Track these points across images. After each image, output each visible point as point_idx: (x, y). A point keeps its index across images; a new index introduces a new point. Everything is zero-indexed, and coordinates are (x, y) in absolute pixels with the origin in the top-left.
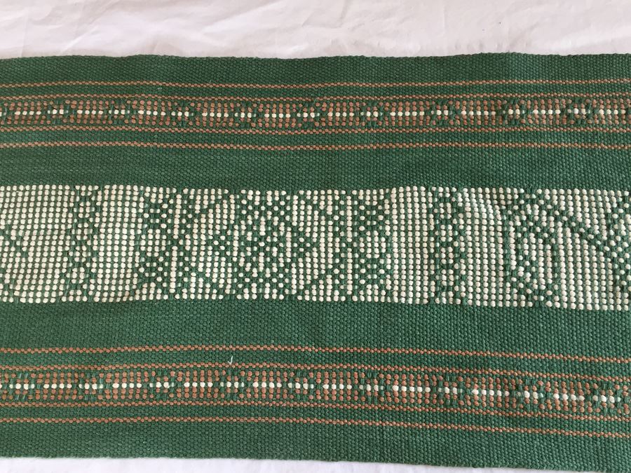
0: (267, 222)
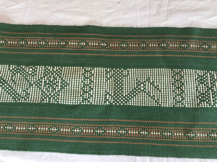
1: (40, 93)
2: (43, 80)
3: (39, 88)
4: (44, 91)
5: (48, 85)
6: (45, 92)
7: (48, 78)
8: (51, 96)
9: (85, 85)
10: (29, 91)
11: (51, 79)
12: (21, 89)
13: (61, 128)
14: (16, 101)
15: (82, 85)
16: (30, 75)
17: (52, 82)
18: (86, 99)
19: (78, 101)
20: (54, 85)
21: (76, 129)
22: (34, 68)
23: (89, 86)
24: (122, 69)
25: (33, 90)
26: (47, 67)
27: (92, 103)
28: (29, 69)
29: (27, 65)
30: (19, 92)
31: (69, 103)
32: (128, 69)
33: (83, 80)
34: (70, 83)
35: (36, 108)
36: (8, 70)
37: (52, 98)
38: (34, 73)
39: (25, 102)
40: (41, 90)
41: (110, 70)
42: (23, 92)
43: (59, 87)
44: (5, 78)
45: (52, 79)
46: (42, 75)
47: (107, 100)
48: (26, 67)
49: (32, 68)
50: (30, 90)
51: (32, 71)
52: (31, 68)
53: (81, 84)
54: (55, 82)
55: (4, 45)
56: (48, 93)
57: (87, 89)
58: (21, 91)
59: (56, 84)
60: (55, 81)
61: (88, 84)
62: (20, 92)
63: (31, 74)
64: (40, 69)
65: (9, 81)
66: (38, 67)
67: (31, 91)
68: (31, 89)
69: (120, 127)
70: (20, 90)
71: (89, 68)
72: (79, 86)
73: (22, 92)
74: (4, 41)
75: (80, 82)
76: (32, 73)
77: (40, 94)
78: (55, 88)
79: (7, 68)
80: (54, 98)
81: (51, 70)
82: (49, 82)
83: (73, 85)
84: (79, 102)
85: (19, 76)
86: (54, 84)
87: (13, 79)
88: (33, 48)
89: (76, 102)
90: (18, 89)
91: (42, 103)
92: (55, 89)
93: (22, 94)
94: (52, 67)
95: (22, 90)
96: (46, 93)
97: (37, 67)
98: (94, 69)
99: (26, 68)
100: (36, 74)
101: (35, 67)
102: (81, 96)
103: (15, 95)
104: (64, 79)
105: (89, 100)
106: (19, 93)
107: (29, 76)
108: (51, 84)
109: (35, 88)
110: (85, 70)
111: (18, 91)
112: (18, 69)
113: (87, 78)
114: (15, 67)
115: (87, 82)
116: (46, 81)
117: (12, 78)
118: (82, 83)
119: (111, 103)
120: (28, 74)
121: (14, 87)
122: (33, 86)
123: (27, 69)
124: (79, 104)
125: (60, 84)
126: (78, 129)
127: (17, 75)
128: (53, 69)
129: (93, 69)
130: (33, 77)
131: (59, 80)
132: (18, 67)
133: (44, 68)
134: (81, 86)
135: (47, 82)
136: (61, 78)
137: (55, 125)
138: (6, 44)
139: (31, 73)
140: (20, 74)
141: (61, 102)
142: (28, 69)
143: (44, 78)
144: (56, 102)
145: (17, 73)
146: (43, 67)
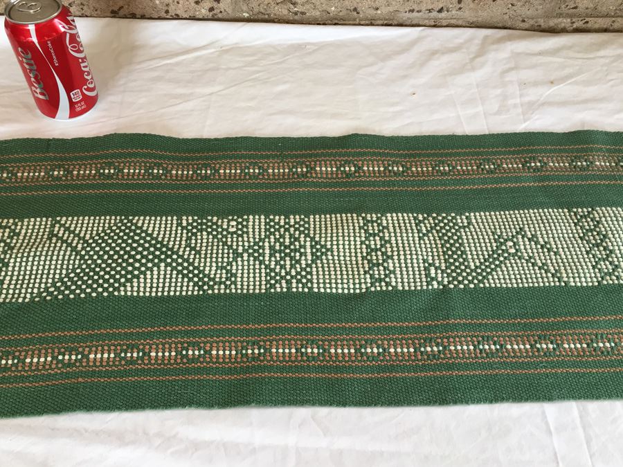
0: (290, 235)
1: (263, 271)
2: (267, 244)
3: (259, 260)
4: (272, 267)
5: (280, 253)
6: (275, 268)
7: (277, 240)
8: (292, 277)
9: (371, 250)
10: (234, 267)
11: (284, 242)
13: (330, 346)
14: (204, 291)
15: (364, 250)
16: (232, 235)
17: (289, 246)
18: (380, 280)
19: (360, 283)
20: (295, 254)
21: (368, 346)
22: (240, 220)
23: (380, 251)
24: (453, 215)
25: (243, 266)
26: (272, 217)
27: (396, 286)
28: (228, 222)
29: (222, 215)
30: (210, 271)
31: (340, 291)
32: (467, 214)
33: (363, 239)
34: (335, 247)
35: (257, 304)
36: (177, 227)
37: (294, 281)
38: (241, 230)
39: (228, 291)
40: (265, 264)
41: (424, 218)
42: (221, 270)
43: (309, 257)
44: (171, 243)
45: (287, 240)
46: (263, 234)
47: (432, 279)
48: (222, 220)
49: (236, 220)
50: (237, 266)
51: (237, 225)
52: (233, 220)
53: (361, 249)
54: (298, 247)
55: (163, 177)
56: (283, 271)
57: (377, 257)
58: (214, 268)
59: (299, 251)
60: (295, 246)
61: (378, 247)
62: (213, 272)
63: (235, 233)
65: (182, 250)
66: (251, 217)
67: (240, 268)
68: (240, 263)
69: (483, 337)
70: (211, 266)
71: (374, 215)
72: (356, 253)
73: (216, 271)
74: (163, 170)
75: (358, 243)
76: (238, 229)
77: (263, 275)
78: (300, 260)
79: (175, 222)
80: (299, 281)
82: (282, 248)
83: (342, 250)
84: (363, 286)
85: (205, 237)
86: (295, 251)
87: (193, 245)
88: (232, 182)
89: (357, 286)
90: (208, 264)
91: (270, 293)
92: (298, 262)
93: (218, 276)
94: (283, 217)
95: (217, 267)
96: (277, 270)
97: (248, 219)
98: (386, 217)
99: (220, 221)
100: (247, 233)
101: (242, 218)
102: (365, 273)
103: (202, 279)
104: (317, 239)
105: (387, 280)
106: (209, 274)
108: (288, 252)
109: (248, 261)
110: (363, 218)
111: (207, 269)
112: (201, 224)
113: (374, 235)
114: (194, 221)
115: (375, 242)
116: (274, 246)
117: (188, 242)
118: (364, 246)
119: (444, 286)
120: (229, 233)
121: (197, 260)
122: (242, 257)
124: (364, 291)
125: (309, 251)
126: (374, 345)
127: (202, 235)
128: (287, 220)
129: (382, 216)
130: (240, 239)
131: (305, 241)
132: (202, 220)
133: (265, 219)
134: (362, 253)
135: (277, 248)
136: (310, 237)
137: (313, 341)
138: (166, 176)
139: (234, 229)
140: (209, 234)
141: (319, 288)
142: (225, 224)
143: (267, 240)
144: (306, 290)
145: (201, 232)
146: (263, 217)
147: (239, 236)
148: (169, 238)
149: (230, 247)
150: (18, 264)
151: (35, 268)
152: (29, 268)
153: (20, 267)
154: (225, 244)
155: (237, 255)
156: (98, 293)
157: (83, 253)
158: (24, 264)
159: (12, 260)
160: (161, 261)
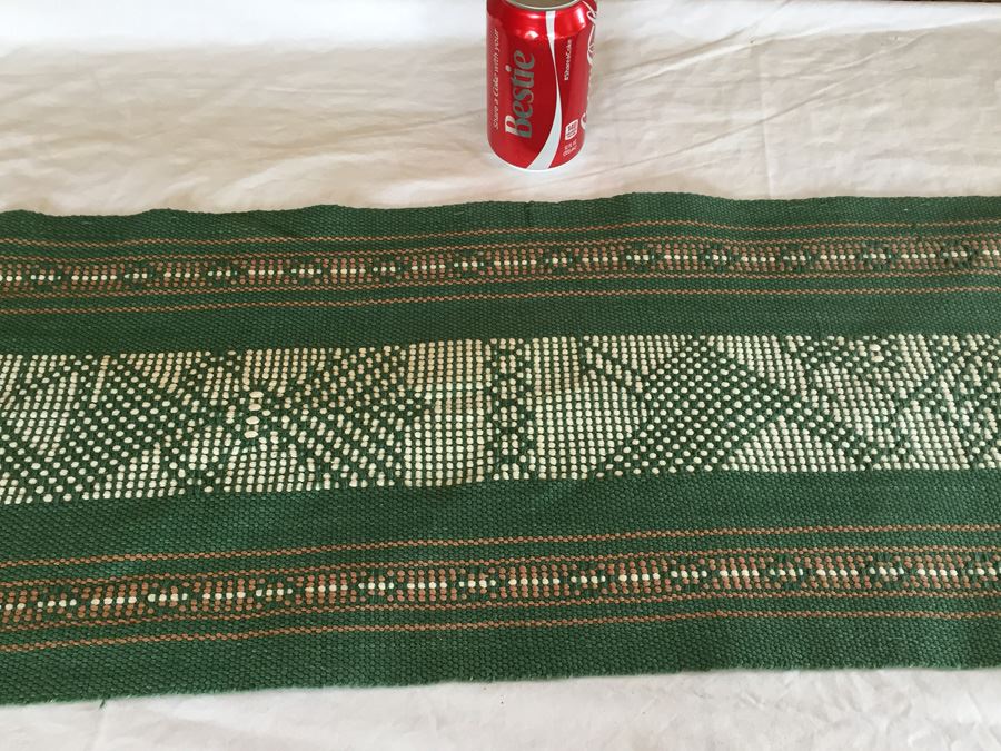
12: (868, 419)
16: (880, 368)
38: (893, 359)
64: (912, 347)
81: (957, 349)
107: (876, 370)
112: (822, 349)
117: (810, 379)
120: (874, 364)
123: (856, 346)
130: (897, 375)
133: (926, 341)
147: (892, 370)
148: (777, 373)
149: (884, 390)
150: (550, 415)
151: (580, 422)
152: (570, 422)
153: (555, 421)
154: (872, 383)
155: (902, 404)
156: (697, 467)
157: (648, 397)
158: (560, 415)
159: (539, 409)
160: (777, 411)
